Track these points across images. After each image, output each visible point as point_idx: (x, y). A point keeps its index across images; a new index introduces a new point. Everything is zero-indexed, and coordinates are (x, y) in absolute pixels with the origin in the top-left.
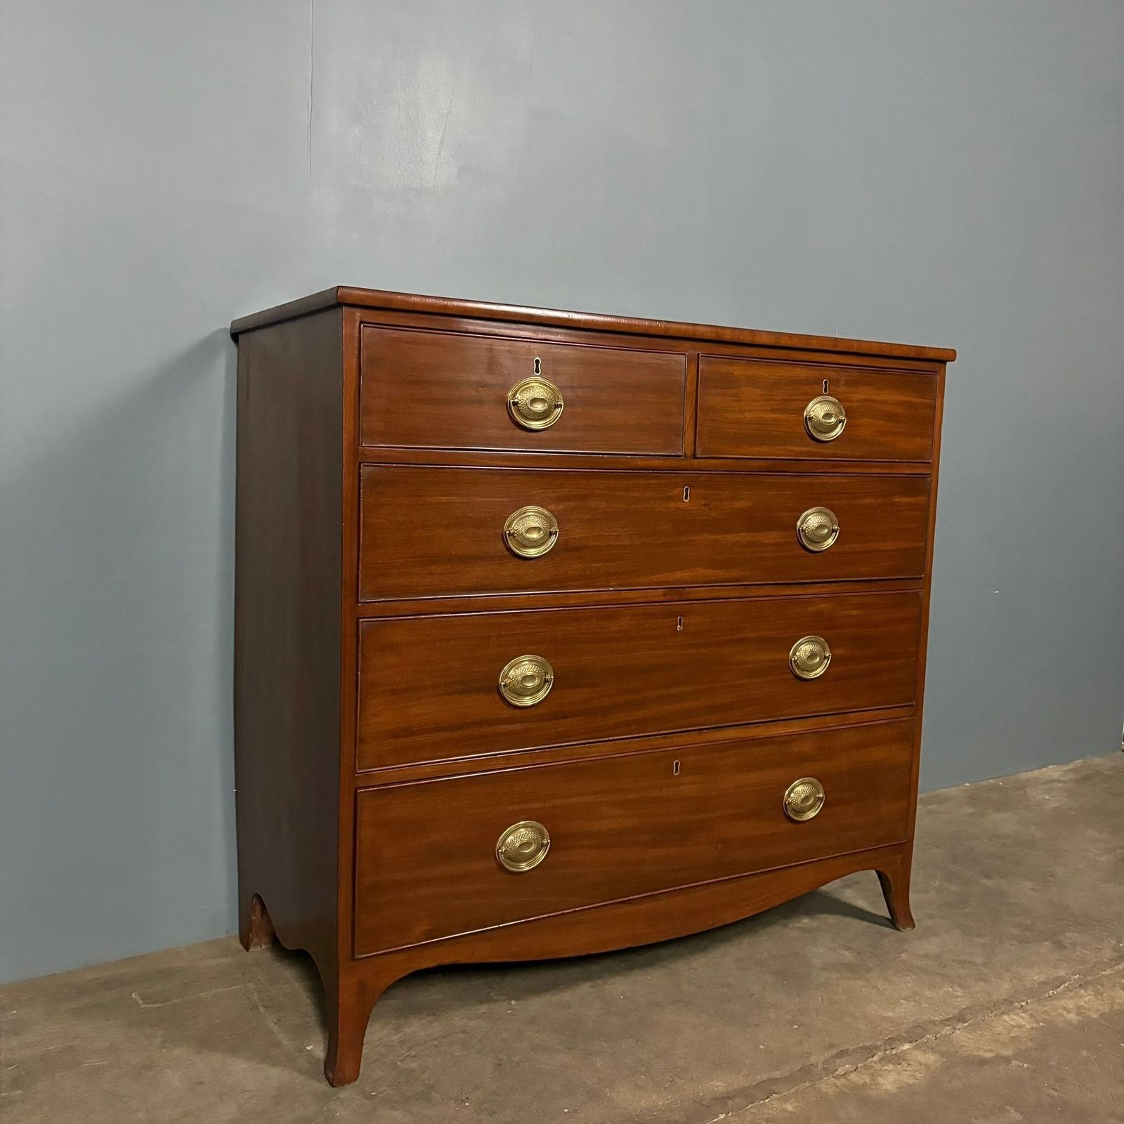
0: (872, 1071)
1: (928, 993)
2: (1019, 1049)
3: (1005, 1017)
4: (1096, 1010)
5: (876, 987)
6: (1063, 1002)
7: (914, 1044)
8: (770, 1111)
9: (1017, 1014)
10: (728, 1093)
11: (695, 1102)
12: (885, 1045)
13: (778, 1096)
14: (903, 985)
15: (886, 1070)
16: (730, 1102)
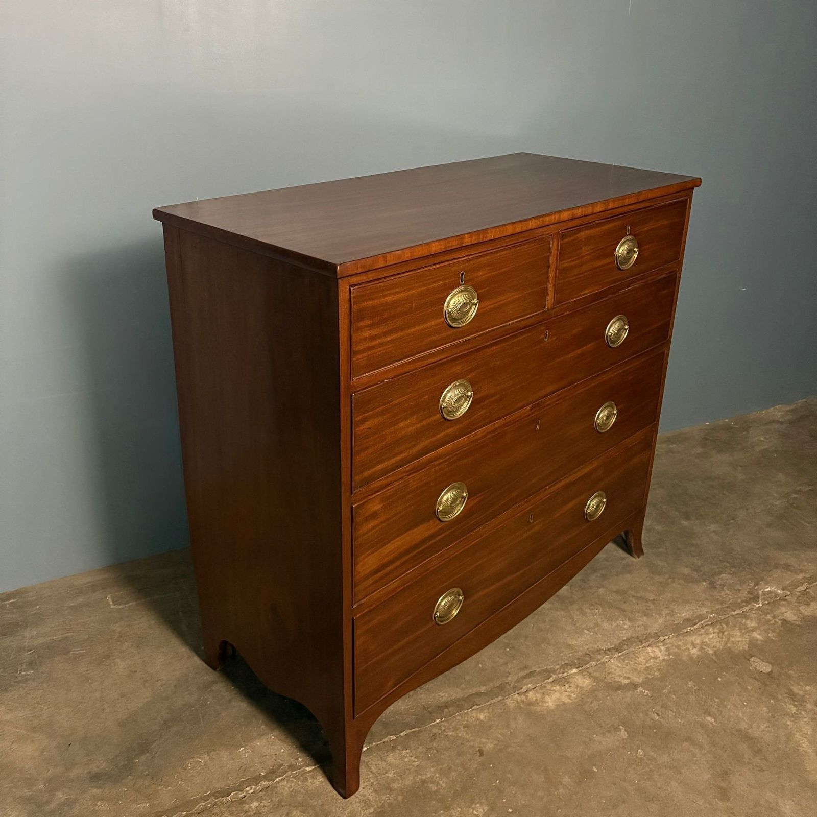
0: (544, 691)
1: (606, 625)
2: (647, 678)
3: (649, 649)
4: (714, 647)
5: (572, 618)
6: (693, 638)
7: (580, 669)
8: (469, 719)
9: (658, 647)
10: (447, 702)
11: (424, 708)
12: (560, 669)
13: (478, 707)
14: (592, 617)
15: (554, 690)
16: (446, 710)
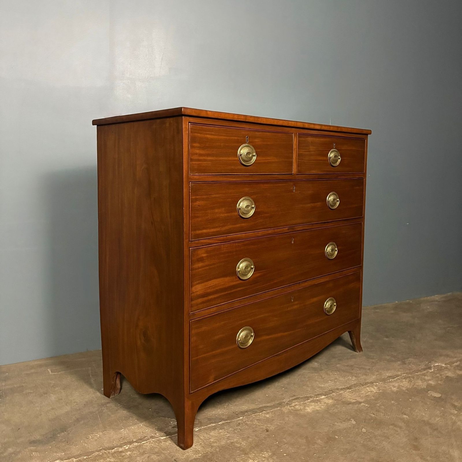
0: (305, 405)
1: (341, 379)
2: (367, 399)
3: (368, 388)
4: (406, 387)
5: (322, 376)
6: (394, 384)
7: (326, 396)
8: (260, 417)
9: (373, 387)
10: (247, 410)
11: (233, 413)
12: (315, 396)
13: (265, 412)
14: (333, 376)
15: (311, 405)
16: (246, 413)
